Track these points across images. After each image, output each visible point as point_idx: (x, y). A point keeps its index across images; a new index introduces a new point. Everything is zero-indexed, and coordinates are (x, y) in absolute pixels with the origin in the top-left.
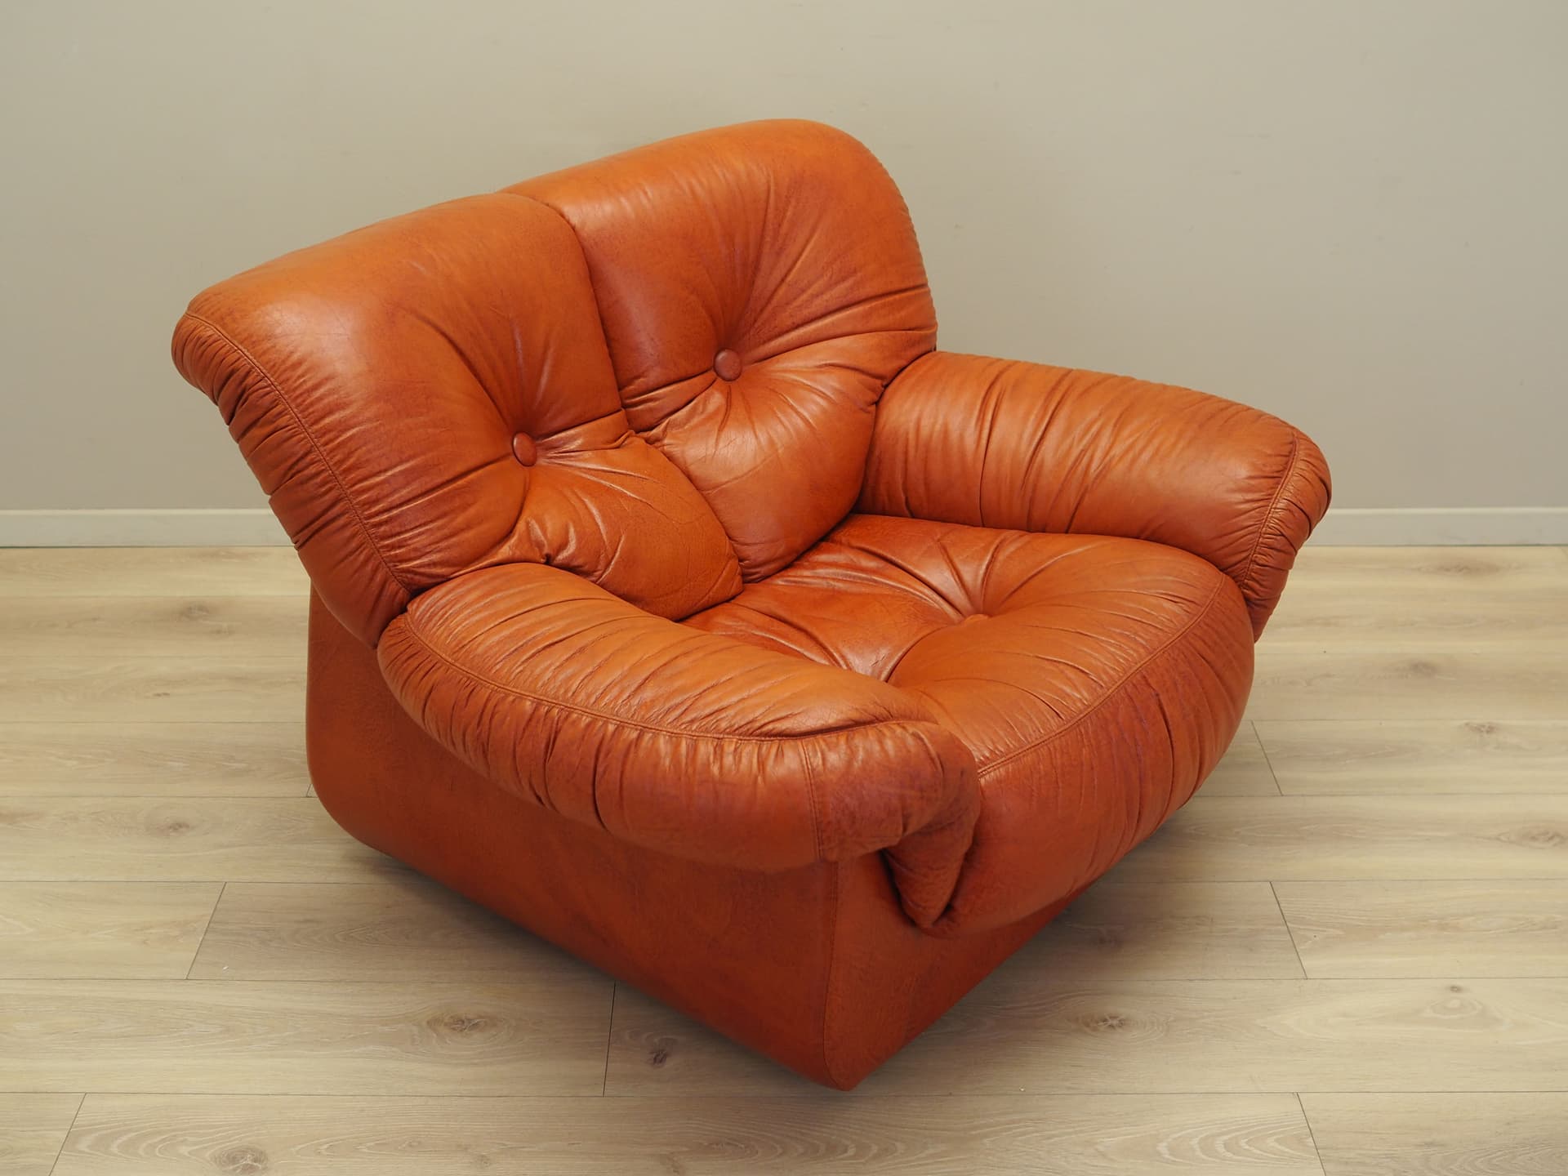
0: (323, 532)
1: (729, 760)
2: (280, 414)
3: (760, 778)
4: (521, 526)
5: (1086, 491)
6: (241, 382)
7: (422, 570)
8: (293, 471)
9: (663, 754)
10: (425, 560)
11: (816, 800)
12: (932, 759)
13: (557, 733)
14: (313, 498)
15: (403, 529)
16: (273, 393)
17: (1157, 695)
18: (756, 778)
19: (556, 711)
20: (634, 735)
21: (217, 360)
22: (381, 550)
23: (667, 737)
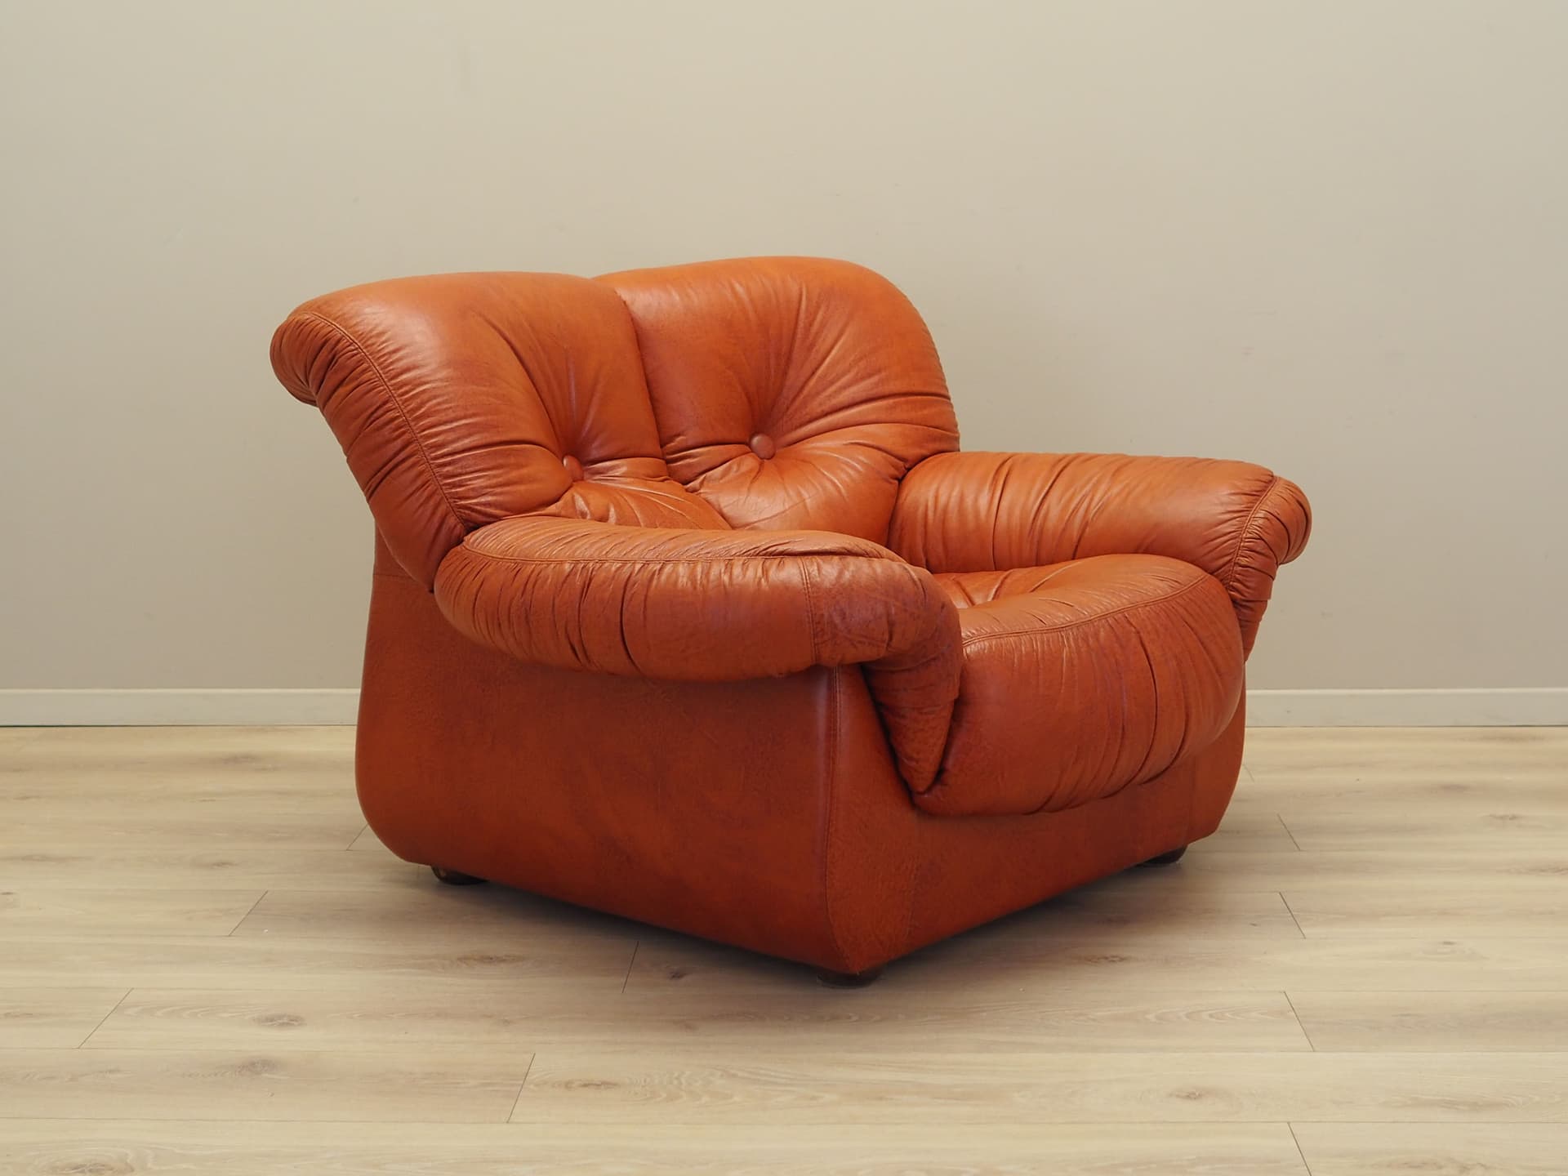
0: (394, 472)
1: (737, 571)
2: (364, 371)
3: (763, 580)
4: (567, 496)
5: (1087, 524)
6: (333, 349)
7: (478, 508)
8: (372, 419)
9: (681, 574)
10: (483, 500)
11: (811, 595)
12: (914, 582)
13: (591, 580)
14: (388, 442)
15: (464, 471)
16: (359, 355)
17: (1138, 632)
18: (760, 579)
19: (591, 564)
20: (658, 567)
21: (313, 333)
22: (444, 487)
23: (686, 565)
